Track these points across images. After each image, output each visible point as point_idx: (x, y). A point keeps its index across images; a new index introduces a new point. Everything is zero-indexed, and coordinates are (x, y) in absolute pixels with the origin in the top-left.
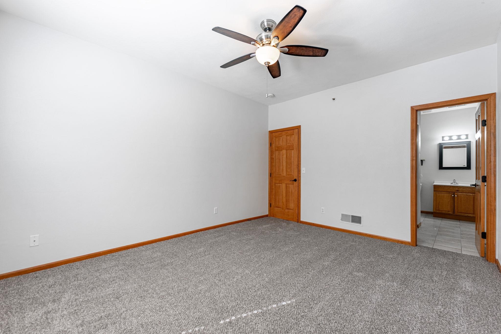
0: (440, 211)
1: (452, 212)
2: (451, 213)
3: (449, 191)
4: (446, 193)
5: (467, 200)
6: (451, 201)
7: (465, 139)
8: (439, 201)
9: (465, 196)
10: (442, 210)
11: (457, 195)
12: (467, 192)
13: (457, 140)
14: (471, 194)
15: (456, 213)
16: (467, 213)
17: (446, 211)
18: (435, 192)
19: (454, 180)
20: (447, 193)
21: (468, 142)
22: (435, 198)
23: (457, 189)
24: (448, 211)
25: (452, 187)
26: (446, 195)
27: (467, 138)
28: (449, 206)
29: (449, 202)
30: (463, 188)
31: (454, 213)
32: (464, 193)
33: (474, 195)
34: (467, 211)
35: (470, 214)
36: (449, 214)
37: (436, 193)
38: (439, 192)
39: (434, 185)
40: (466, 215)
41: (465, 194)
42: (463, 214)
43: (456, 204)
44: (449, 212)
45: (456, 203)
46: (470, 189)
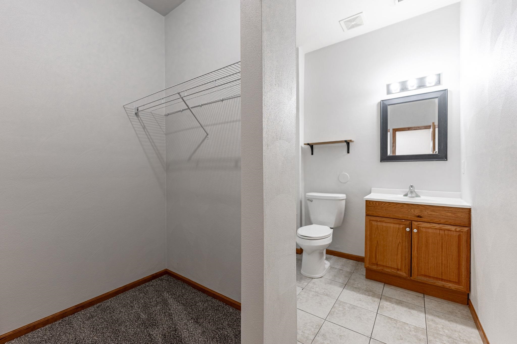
0: (380, 268)
1: (405, 273)
2: (403, 274)
3: (400, 216)
4: (392, 220)
5: (442, 244)
6: (404, 244)
7: (436, 85)
8: (377, 242)
9: (438, 231)
10: (383, 266)
11: (418, 228)
12: (442, 221)
13: (417, 90)
14: (453, 228)
15: (415, 277)
16: (442, 280)
17: (392, 268)
18: (370, 218)
19: (412, 186)
20: (395, 221)
21: (442, 93)
22: (369, 234)
23: (417, 212)
24: (398, 270)
25: (405, 206)
26: (392, 226)
27: (439, 82)
28: (399, 256)
29: (398, 245)
30: (433, 211)
31: (411, 273)
32: (434, 225)
33: (459, 231)
34: (442, 273)
35: (450, 281)
36: (400, 277)
37: (370, 220)
38: (378, 219)
39: (366, 201)
40: (440, 283)
41: (437, 226)
42: (431, 281)
43: (415, 252)
44: (398, 272)
45: (416, 249)
46: (449, 214)
